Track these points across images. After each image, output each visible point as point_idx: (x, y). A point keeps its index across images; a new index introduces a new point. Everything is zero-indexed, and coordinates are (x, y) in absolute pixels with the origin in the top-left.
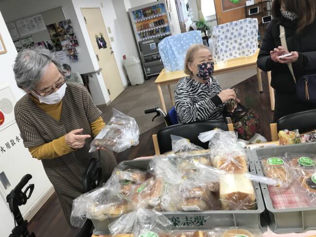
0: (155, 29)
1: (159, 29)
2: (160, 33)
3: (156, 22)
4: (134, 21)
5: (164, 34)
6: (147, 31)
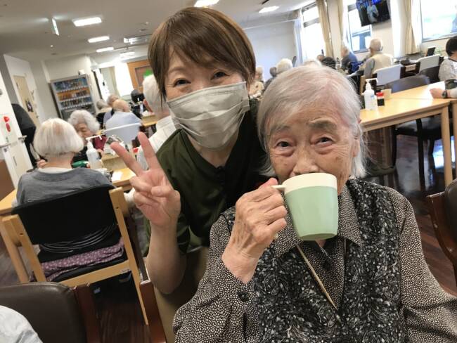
1: (81, 99)
2: (83, 102)
4: (56, 92)
5: (87, 104)
6: (69, 100)
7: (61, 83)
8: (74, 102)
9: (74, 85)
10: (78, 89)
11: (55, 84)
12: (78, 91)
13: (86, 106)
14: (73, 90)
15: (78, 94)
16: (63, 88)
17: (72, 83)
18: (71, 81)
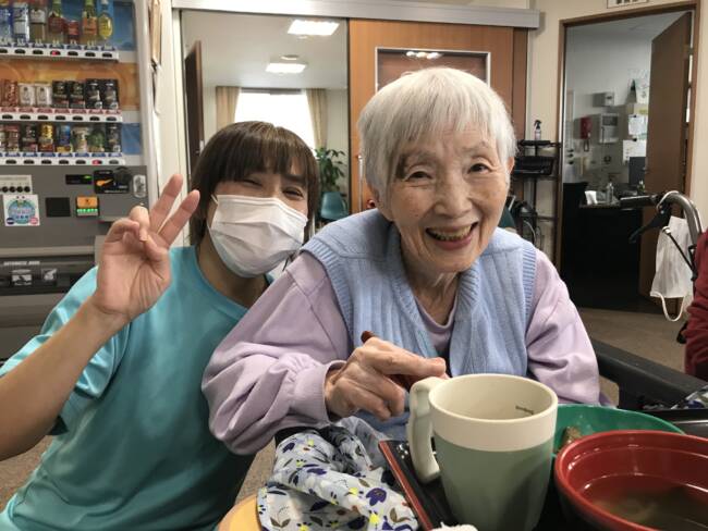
0: (52, 117)
1: (78, 124)
2: (84, 148)
5: (106, 161)
10: (72, 63)
13: (99, 174)
14: (37, 60)
15: (65, 94)
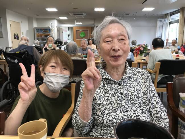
0: (44, 38)
3: (46, 36)
4: (36, 33)
6: (41, 38)
7: (39, 29)
8: (43, 40)
9: (45, 31)
11: (36, 29)
12: (46, 35)
14: (43, 34)
16: (39, 32)
17: (44, 30)
18: (43, 29)
